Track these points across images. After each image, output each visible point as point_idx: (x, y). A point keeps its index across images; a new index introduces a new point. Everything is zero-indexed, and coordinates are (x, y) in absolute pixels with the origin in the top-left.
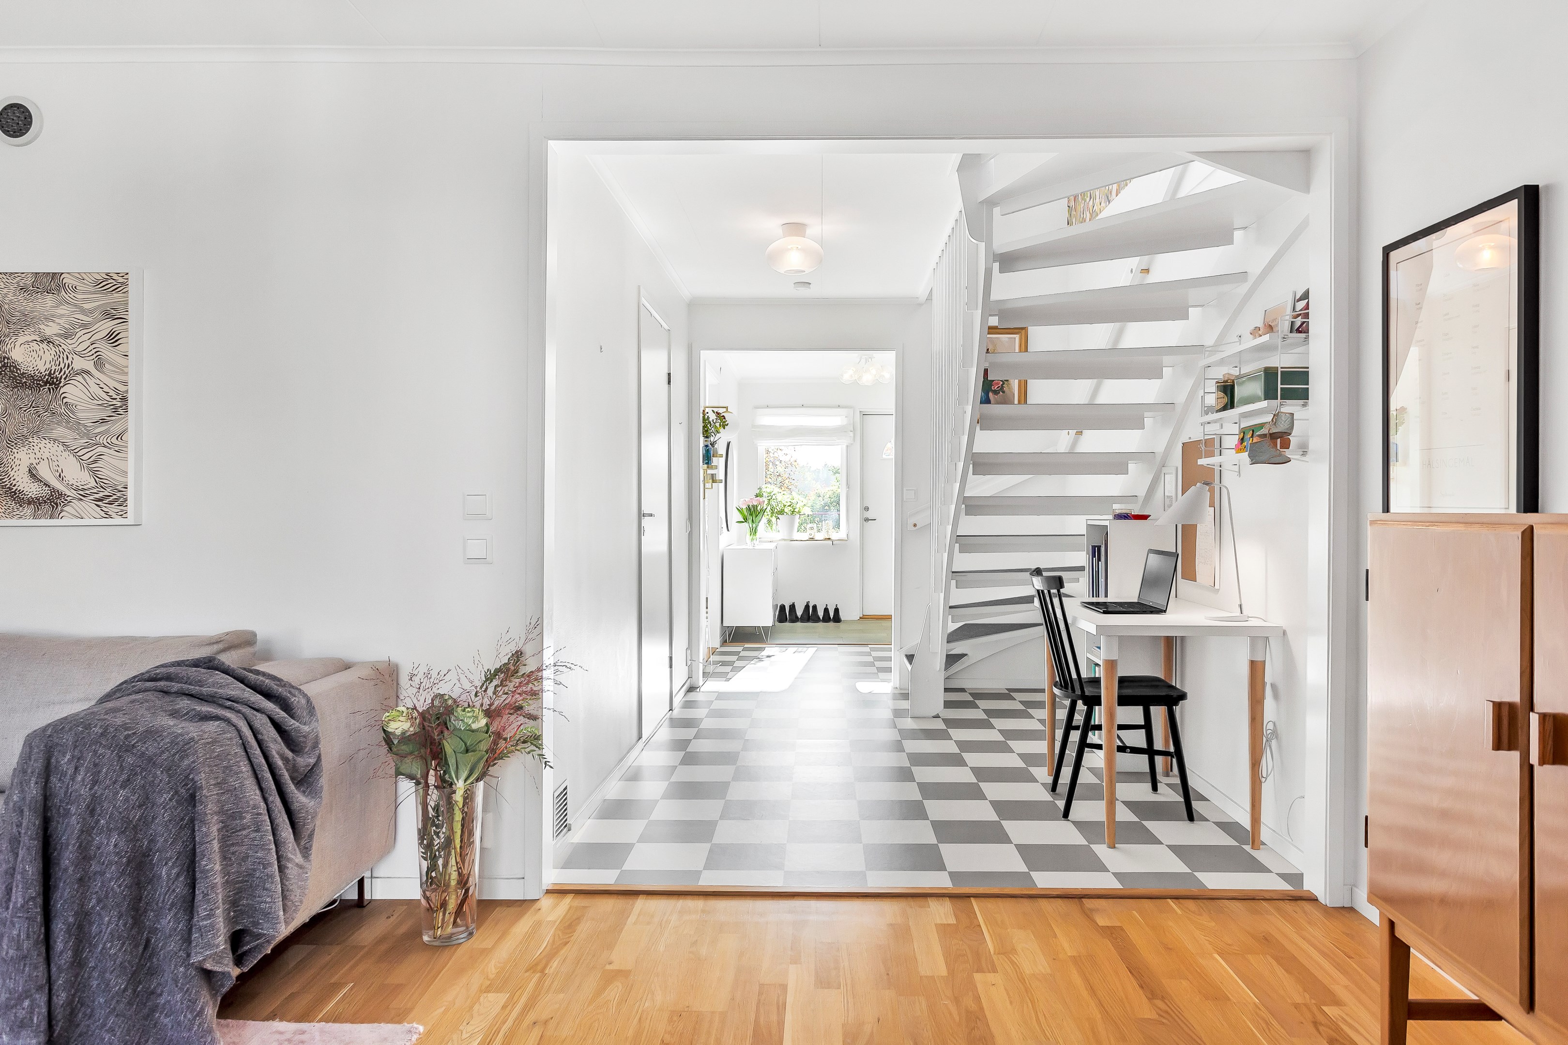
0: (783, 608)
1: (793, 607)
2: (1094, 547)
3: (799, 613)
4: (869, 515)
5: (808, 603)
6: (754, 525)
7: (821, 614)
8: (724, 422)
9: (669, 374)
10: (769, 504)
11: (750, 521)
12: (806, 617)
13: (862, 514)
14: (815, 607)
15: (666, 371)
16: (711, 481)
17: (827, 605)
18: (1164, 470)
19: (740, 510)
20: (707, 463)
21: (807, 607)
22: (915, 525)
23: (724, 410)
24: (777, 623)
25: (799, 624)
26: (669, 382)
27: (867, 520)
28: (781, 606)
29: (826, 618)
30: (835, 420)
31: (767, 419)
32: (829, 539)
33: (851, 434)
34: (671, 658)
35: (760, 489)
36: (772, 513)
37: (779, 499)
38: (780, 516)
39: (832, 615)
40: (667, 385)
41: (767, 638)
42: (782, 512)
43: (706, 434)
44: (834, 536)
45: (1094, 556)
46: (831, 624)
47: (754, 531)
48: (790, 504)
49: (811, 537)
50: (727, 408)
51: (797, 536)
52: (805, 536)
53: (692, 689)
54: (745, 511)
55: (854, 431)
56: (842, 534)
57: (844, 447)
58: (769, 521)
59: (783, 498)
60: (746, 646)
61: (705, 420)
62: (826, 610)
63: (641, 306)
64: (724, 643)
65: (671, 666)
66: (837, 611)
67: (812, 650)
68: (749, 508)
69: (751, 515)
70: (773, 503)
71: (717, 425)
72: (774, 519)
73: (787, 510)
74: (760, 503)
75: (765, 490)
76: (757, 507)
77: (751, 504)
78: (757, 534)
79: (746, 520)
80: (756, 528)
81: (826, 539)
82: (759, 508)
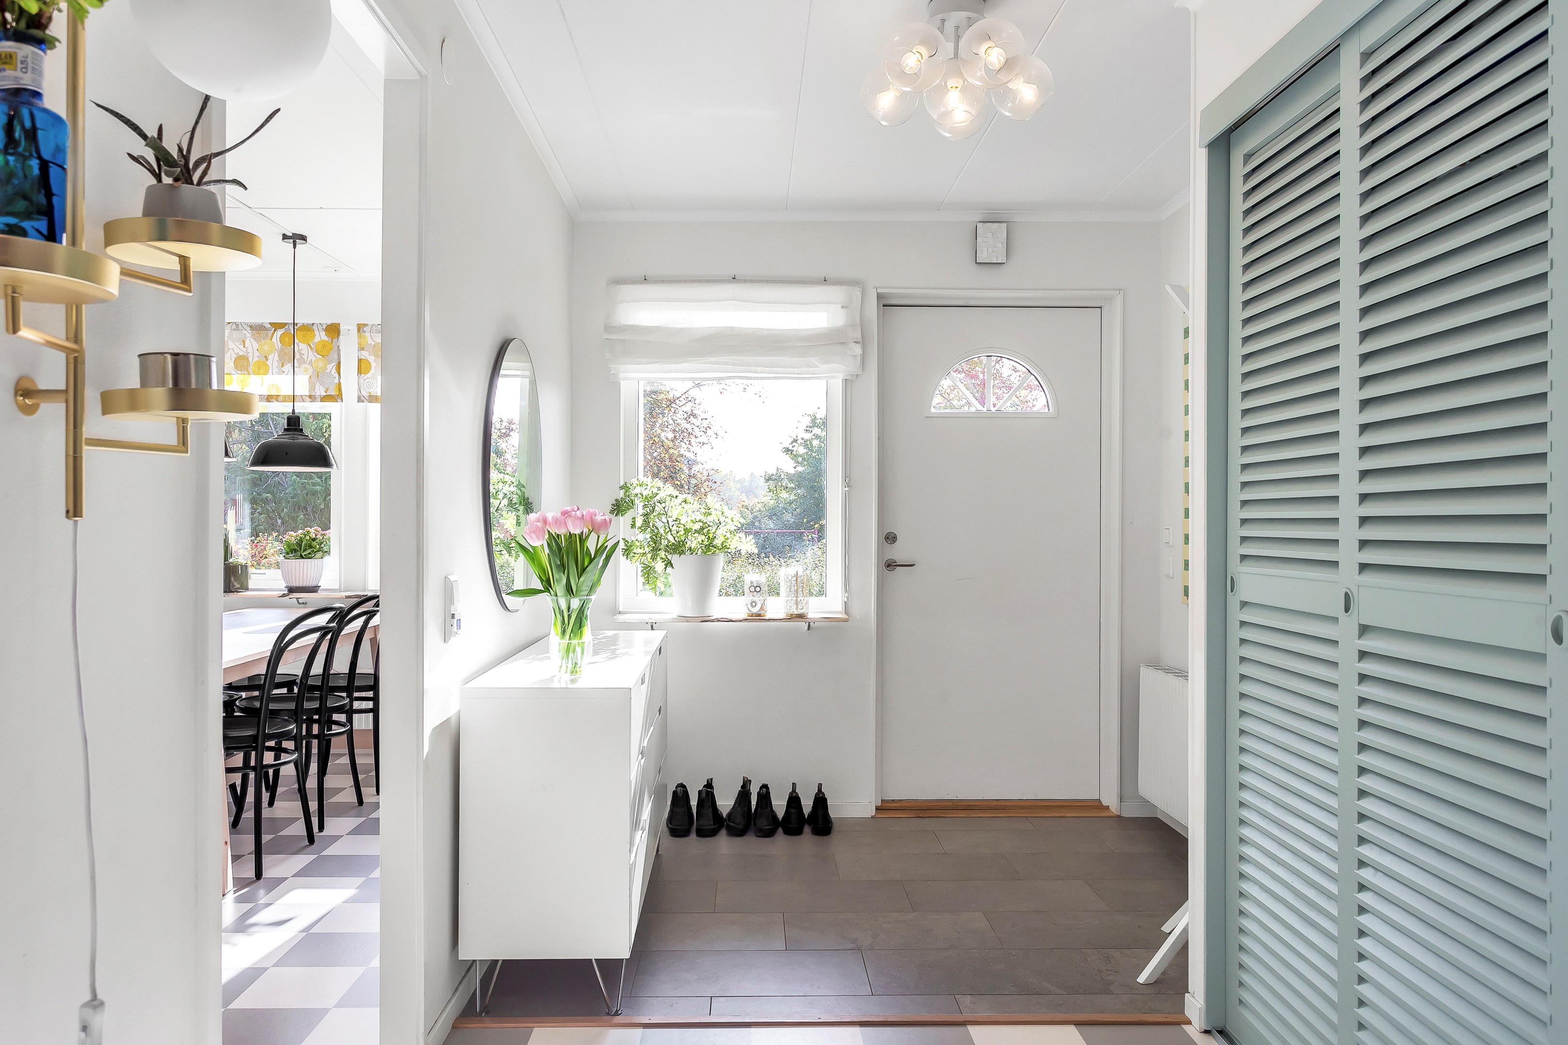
0: (680, 796)
1: (708, 794)
3: (724, 810)
4: (898, 552)
5: (746, 784)
6: (575, 603)
7: (779, 805)
10: (645, 526)
11: (559, 588)
12: (739, 819)
13: (878, 552)
14: (764, 795)
17: (794, 785)
19: (531, 554)
21: (744, 794)
25: (723, 841)
27: (891, 565)
28: (676, 791)
29: (794, 824)
30: (817, 315)
32: (801, 616)
33: (858, 350)
35: (625, 487)
36: (655, 550)
37: (674, 514)
38: (675, 559)
39: (807, 805)
42: (678, 548)
44: (813, 608)
46: (807, 839)
47: (575, 621)
48: (697, 526)
49: (755, 610)
51: (719, 606)
52: (739, 609)
54: (544, 555)
55: (861, 344)
56: (831, 604)
57: (838, 385)
58: (648, 572)
59: (683, 510)
62: (794, 801)
66: (820, 801)
68: (558, 548)
69: (562, 567)
70: (659, 524)
72: (659, 566)
73: (694, 542)
74: (597, 527)
75: (638, 490)
76: (582, 539)
77: (562, 531)
78: (587, 630)
79: (548, 585)
80: (581, 611)
81: (792, 617)
82: (591, 545)
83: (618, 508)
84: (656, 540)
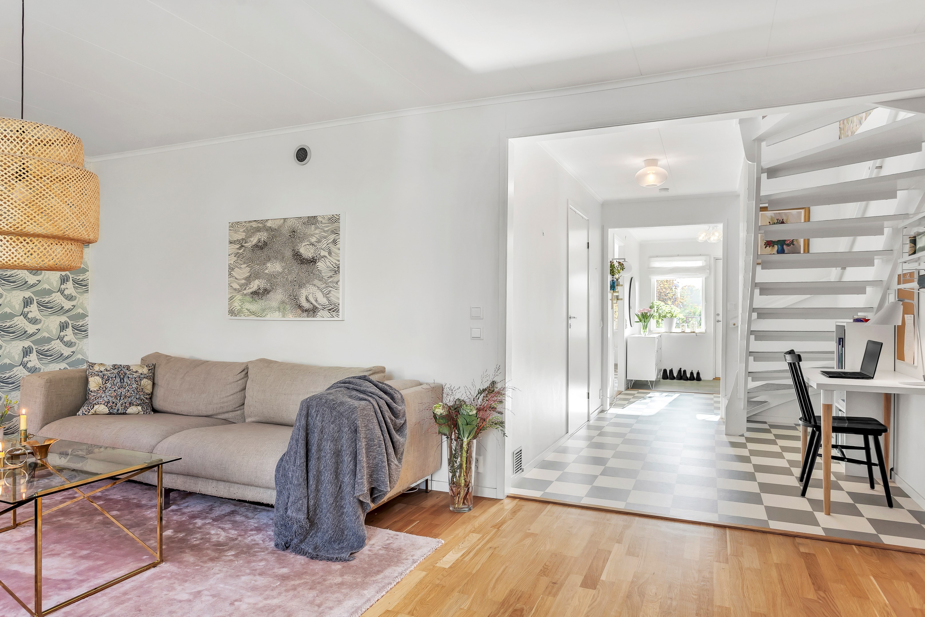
0: (665, 371)
1: (671, 371)
2: (840, 339)
3: (675, 375)
4: (719, 318)
5: (681, 369)
6: (645, 324)
7: (688, 375)
8: (623, 267)
9: (588, 243)
10: (657, 312)
11: (643, 321)
12: (679, 377)
13: (715, 318)
14: (685, 371)
15: (587, 242)
16: (616, 299)
17: (692, 370)
18: (889, 291)
19: (638, 316)
20: (613, 290)
21: (680, 371)
22: (734, 324)
23: (623, 260)
24: (662, 380)
25: (675, 381)
26: (588, 247)
27: (718, 321)
28: (664, 370)
29: (692, 378)
30: (699, 263)
31: (657, 264)
32: (694, 332)
33: (708, 271)
34: (589, 393)
35: (652, 303)
36: (660, 317)
37: (663, 309)
38: (664, 319)
39: (695, 376)
40: (587, 249)
41: (652, 387)
42: (665, 316)
43: (612, 273)
44: (697, 330)
45: (840, 344)
46: (695, 382)
47: (645, 327)
48: (669, 312)
49: (683, 331)
50: (625, 259)
51: (674, 330)
52: (679, 330)
53: (602, 411)
54: (640, 315)
55: (710, 269)
56: (702, 329)
57: (704, 278)
58: (657, 322)
59: (665, 308)
60: (640, 391)
61: (612, 266)
62: (692, 373)
63: (569, 208)
64: (627, 389)
65: (589, 398)
66: (698, 374)
67: (676, 395)
68: (642, 315)
69: (644, 318)
70: (660, 311)
71: (619, 269)
72: (660, 320)
73: (668, 315)
74: (649, 311)
75: (655, 304)
76: (647, 313)
77: (643, 312)
78: (647, 328)
79: (641, 321)
80: (647, 325)
81: (692, 332)
82: (648, 314)
83: (651, 307)
84: (660, 315)
